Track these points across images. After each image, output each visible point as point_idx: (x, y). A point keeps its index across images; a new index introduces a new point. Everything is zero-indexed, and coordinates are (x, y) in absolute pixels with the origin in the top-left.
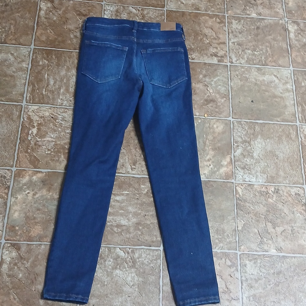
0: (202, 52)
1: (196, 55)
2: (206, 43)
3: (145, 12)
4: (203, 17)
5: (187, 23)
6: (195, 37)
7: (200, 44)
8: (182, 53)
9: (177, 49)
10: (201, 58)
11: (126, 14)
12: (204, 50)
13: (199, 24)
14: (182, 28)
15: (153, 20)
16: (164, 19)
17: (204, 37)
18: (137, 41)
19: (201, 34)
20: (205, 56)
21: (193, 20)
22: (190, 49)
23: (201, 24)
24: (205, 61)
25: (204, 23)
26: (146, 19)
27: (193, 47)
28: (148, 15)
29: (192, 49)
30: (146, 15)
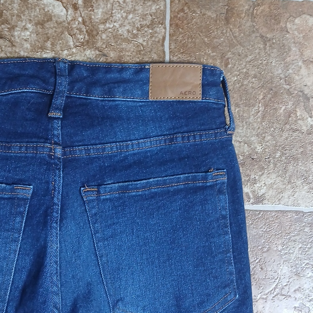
0: (291, 168)
1: (269, 181)
2: (305, 129)
3: (99, 14)
4: (297, 21)
5: (240, 49)
6: (266, 106)
7: (285, 135)
8: (220, 192)
9: (205, 178)
10: (286, 195)
11: (29, 26)
12: (296, 159)
13: (284, 50)
14: (224, 83)
15: (124, 45)
16: (164, 38)
17: (296, 104)
18: (64, 154)
19: (289, 93)
20: (299, 183)
21: (262, 37)
22: (250, 156)
23: (290, 50)
24: (298, 205)
25: (301, 46)
26: (99, 44)
27: (259, 149)
28: (108, 25)
29: (255, 157)
30: (102, 27)
